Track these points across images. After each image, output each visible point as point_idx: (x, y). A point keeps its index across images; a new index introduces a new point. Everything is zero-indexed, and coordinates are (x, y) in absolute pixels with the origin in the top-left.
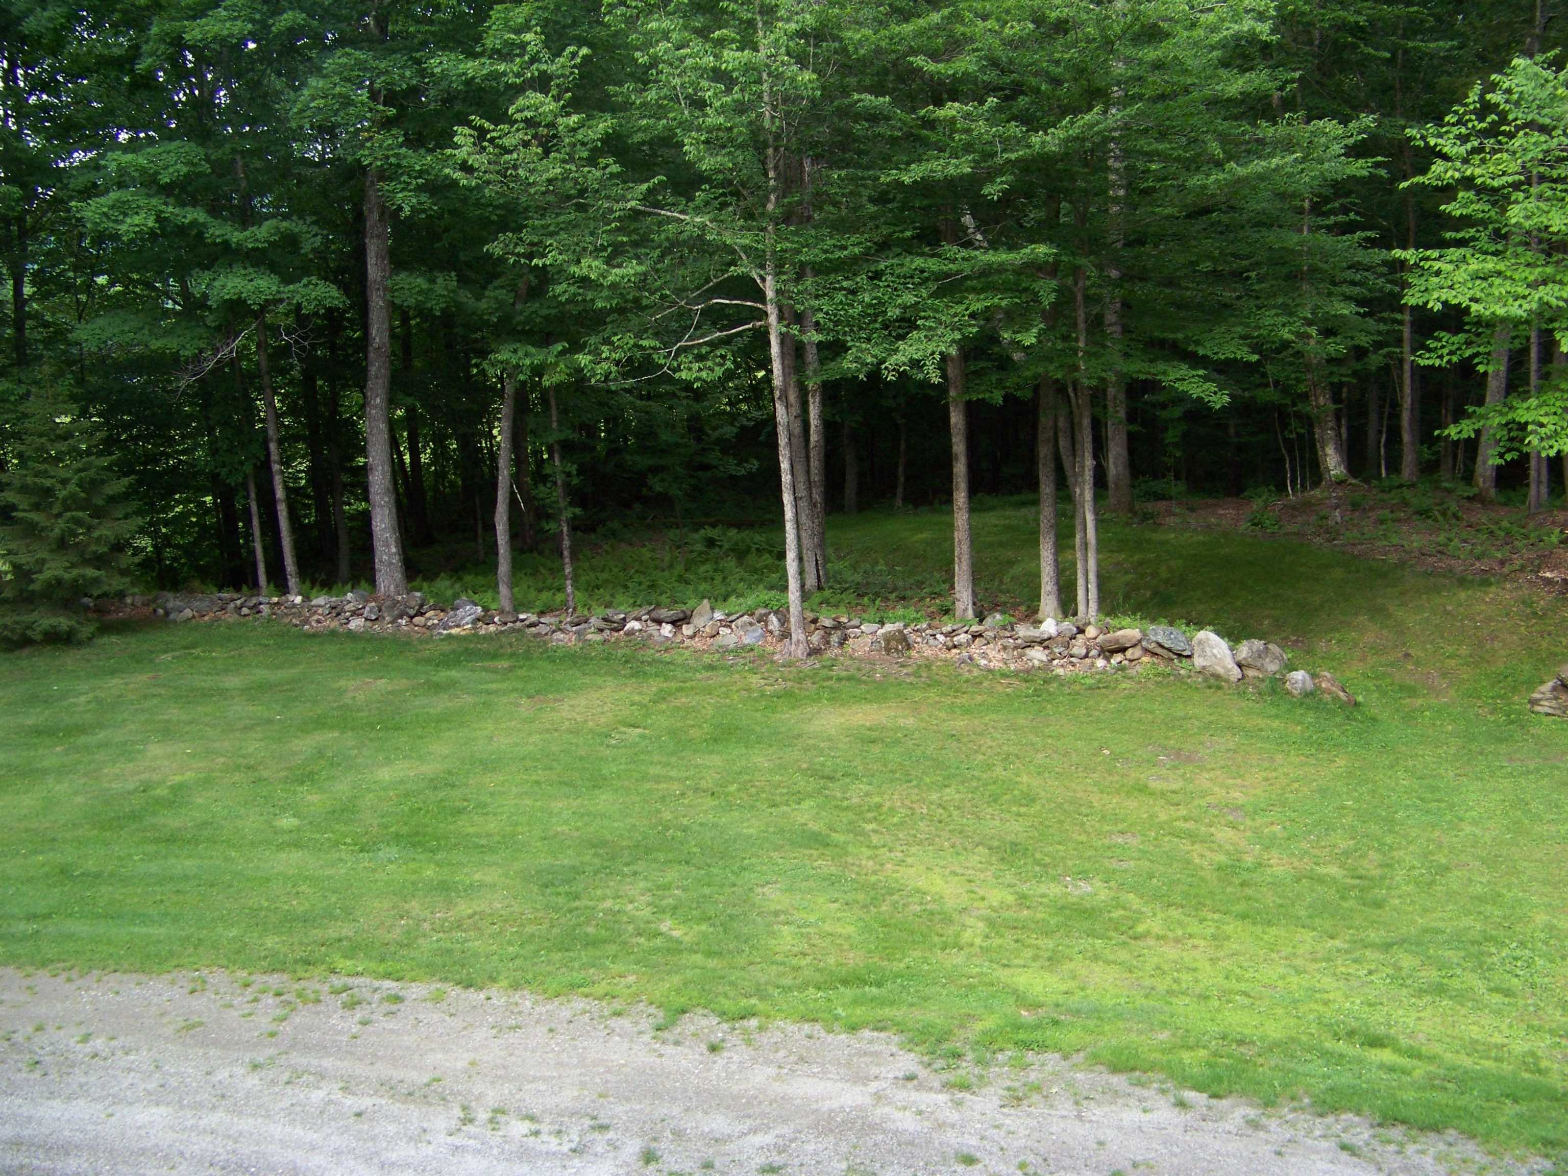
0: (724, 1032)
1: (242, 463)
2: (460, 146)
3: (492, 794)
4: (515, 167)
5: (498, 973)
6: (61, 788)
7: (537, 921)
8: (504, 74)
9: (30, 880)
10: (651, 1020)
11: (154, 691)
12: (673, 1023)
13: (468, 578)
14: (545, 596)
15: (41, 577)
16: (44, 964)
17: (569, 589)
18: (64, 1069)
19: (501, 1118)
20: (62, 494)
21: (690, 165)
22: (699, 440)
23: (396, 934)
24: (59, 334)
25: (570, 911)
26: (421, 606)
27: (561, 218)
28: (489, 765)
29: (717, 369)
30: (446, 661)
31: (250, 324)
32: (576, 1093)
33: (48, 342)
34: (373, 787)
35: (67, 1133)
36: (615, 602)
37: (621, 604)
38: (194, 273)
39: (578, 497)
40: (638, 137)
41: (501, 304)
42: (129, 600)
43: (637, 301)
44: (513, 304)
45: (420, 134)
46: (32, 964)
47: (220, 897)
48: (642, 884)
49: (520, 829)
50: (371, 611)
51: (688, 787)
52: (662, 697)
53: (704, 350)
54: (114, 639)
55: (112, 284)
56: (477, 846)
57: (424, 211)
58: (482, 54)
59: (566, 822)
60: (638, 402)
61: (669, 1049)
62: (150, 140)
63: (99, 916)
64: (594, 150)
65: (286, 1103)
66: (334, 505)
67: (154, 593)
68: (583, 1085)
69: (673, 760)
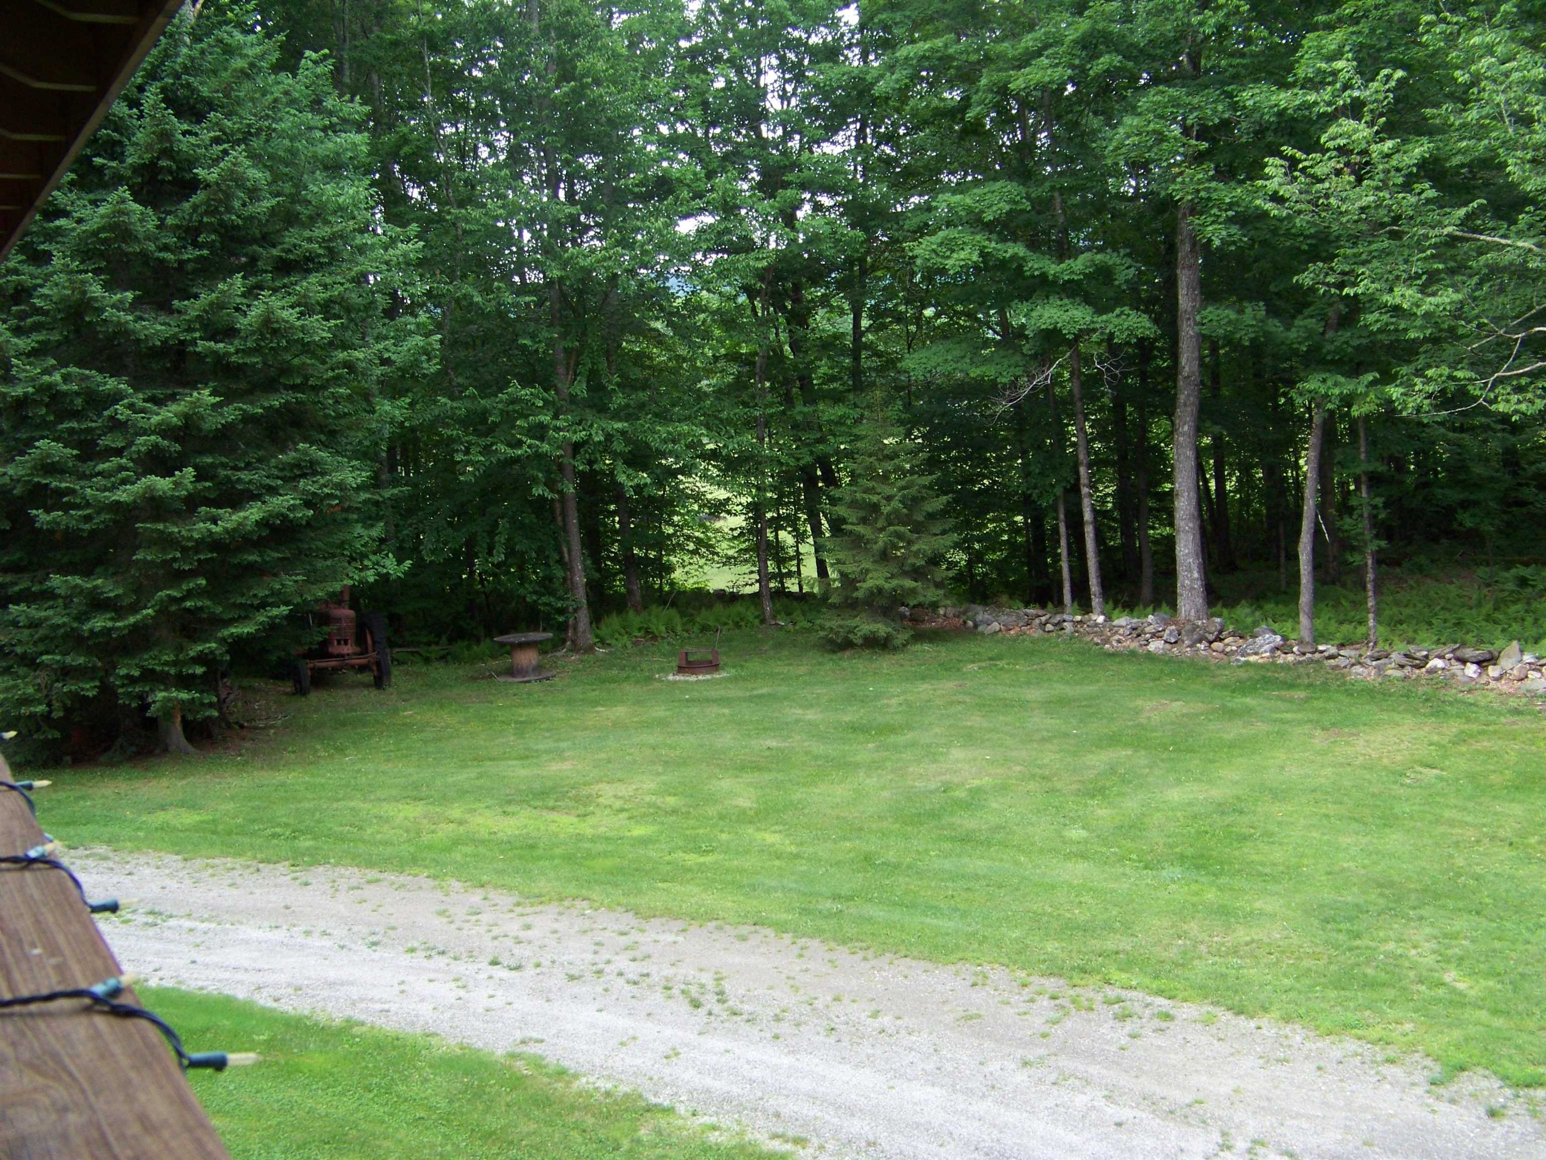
0: (1506, 1098)
1: (1053, 486)
2: (1272, 177)
3: (1279, 824)
4: (1327, 196)
5: (1271, 1003)
6: (871, 782)
7: (1316, 956)
8: (1316, 103)
9: (838, 863)
10: (1426, 1072)
11: (960, 698)
12: (1451, 1080)
13: (1269, 607)
14: (1346, 628)
15: (865, 585)
16: (844, 942)
17: (1371, 623)
18: (855, 1039)
19: (1260, 1150)
20: (886, 510)
21: (1513, 186)
22: (1515, 474)
23: (1173, 953)
24: (890, 363)
25: (1350, 949)
26: (1220, 632)
27: (1374, 247)
28: (1278, 794)
29: (1538, 401)
30: (1242, 688)
31: (1064, 353)
32: (1339, 1137)
33: (881, 370)
34: (1162, 806)
35: (853, 1097)
36: (1418, 638)
37: (1423, 641)
38: (1013, 304)
39: (1384, 530)
40: (1456, 161)
41: (1310, 333)
42: (941, 611)
43: (1452, 330)
44: (1323, 334)
45: (1231, 165)
46: (835, 940)
47: (1007, 899)
48: (1428, 930)
49: (1305, 861)
50: (1171, 634)
51: (1485, 835)
52: (1461, 739)
53: (1523, 381)
54: (926, 647)
55: (938, 315)
56: (1260, 874)
57: (1234, 243)
58: (1293, 85)
59: (1353, 858)
60: (1451, 435)
61: (1443, 1107)
62: (976, 183)
63: (895, 904)
64: (1409, 175)
65: (1051, 1103)
66: (1139, 528)
67: (964, 607)
68: (1347, 1129)
69: (1470, 805)
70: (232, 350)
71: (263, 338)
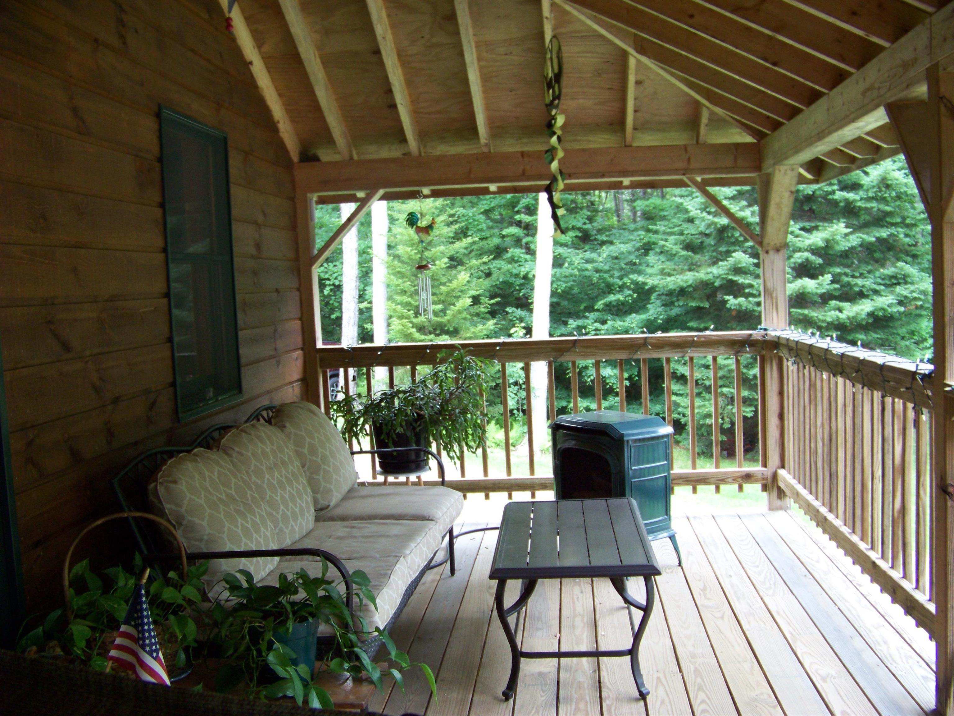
70: (858, 198)
71: (880, 191)
